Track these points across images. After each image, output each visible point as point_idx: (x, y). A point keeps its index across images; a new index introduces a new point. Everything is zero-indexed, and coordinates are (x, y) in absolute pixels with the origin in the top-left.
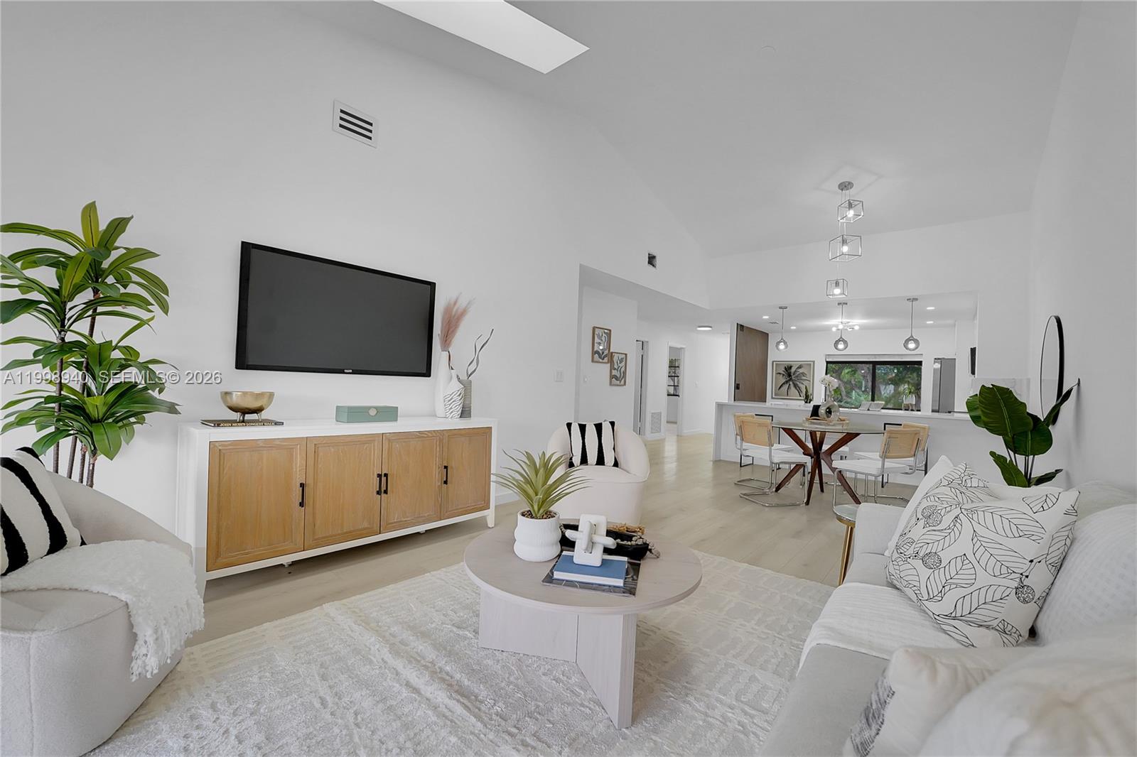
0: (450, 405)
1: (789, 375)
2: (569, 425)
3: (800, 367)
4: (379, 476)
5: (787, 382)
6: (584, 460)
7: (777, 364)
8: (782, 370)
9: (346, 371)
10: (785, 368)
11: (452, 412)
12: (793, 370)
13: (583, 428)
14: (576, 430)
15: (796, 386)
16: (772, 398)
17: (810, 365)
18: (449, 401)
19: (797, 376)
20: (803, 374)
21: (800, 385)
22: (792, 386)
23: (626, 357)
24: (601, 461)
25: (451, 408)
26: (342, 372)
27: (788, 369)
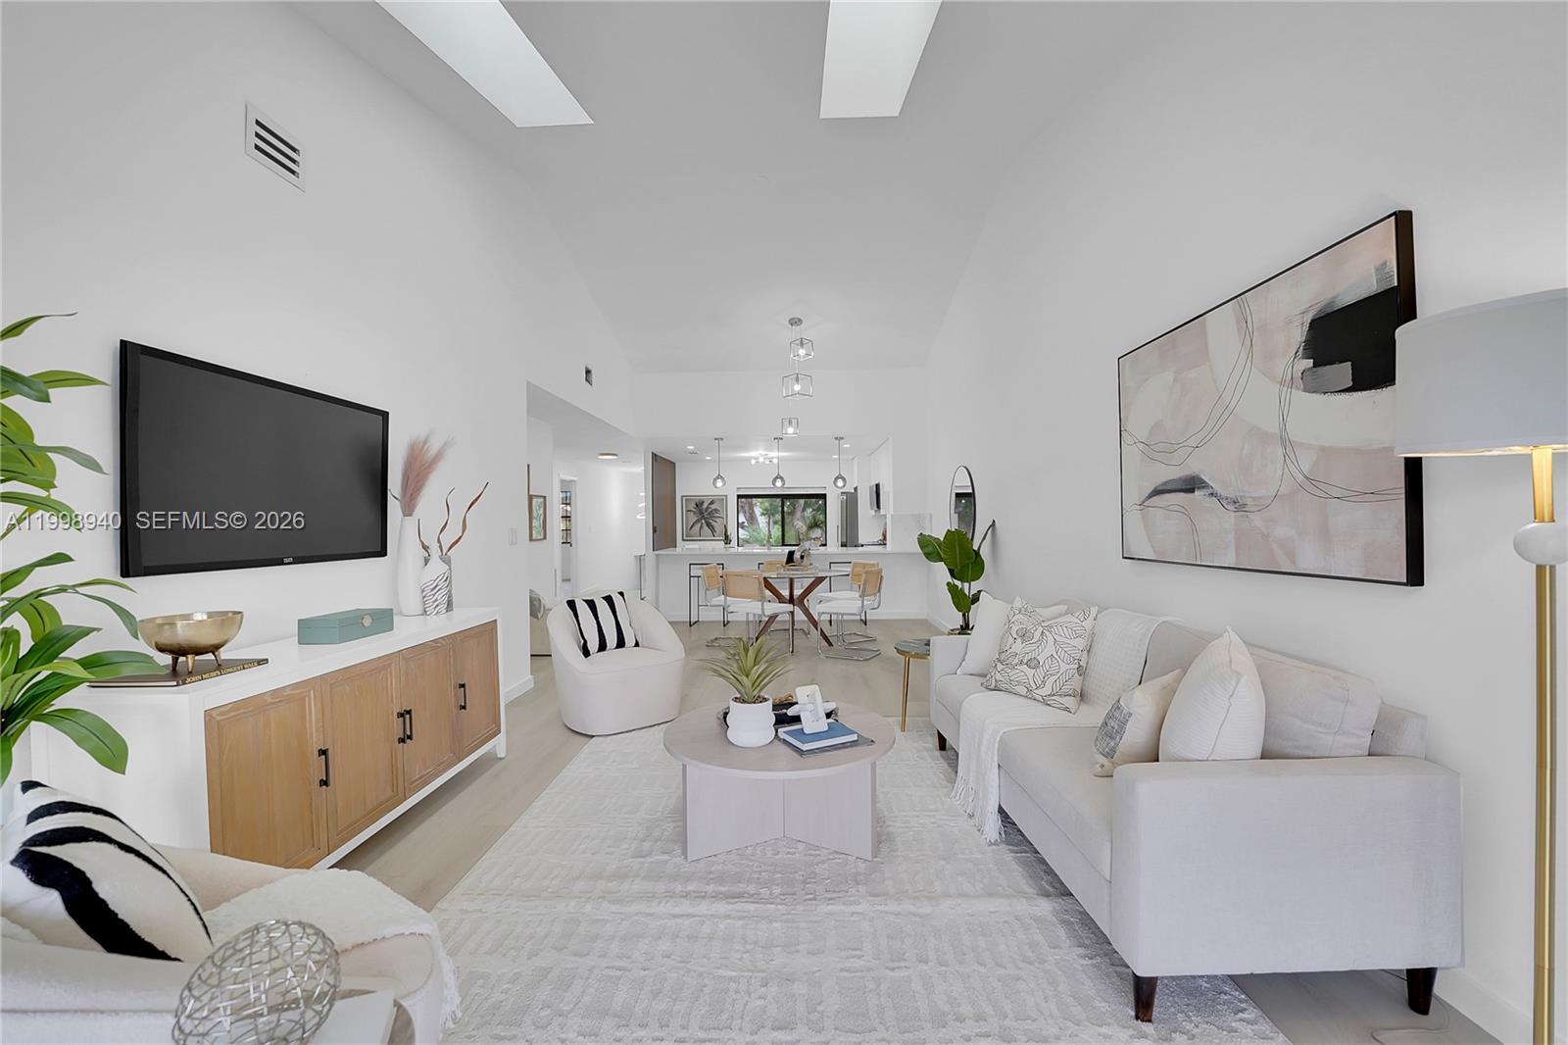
0: (434, 595)
1: (701, 513)
2: (572, 604)
3: (712, 503)
4: (401, 715)
5: (698, 521)
6: (602, 647)
7: (687, 499)
8: (692, 507)
9: (286, 561)
10: (697, 505)
11: (437, 605)
12: (705, 505)
13: (591, 604)
14: (583, 609)
15: (709, 525)
16: (683, 540)
17: (723, 499)
18: (432, 590)
19: (709, 514)
20: (715, 510)
21: (714, 523)
22: (705, 525)
23: (545, 500)
24: (621, 643)
25: (436, 600)
26: (280, 562)
27: (699, 505)
